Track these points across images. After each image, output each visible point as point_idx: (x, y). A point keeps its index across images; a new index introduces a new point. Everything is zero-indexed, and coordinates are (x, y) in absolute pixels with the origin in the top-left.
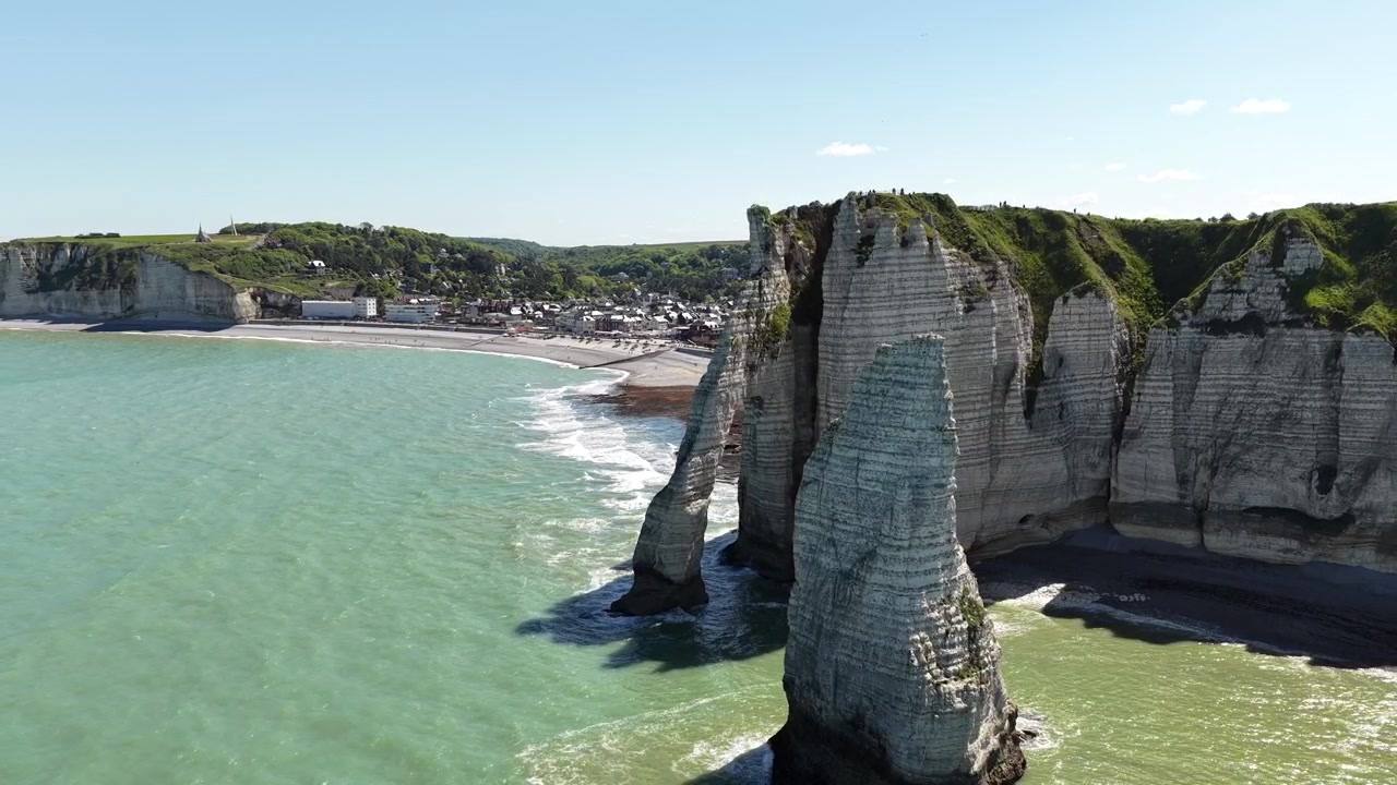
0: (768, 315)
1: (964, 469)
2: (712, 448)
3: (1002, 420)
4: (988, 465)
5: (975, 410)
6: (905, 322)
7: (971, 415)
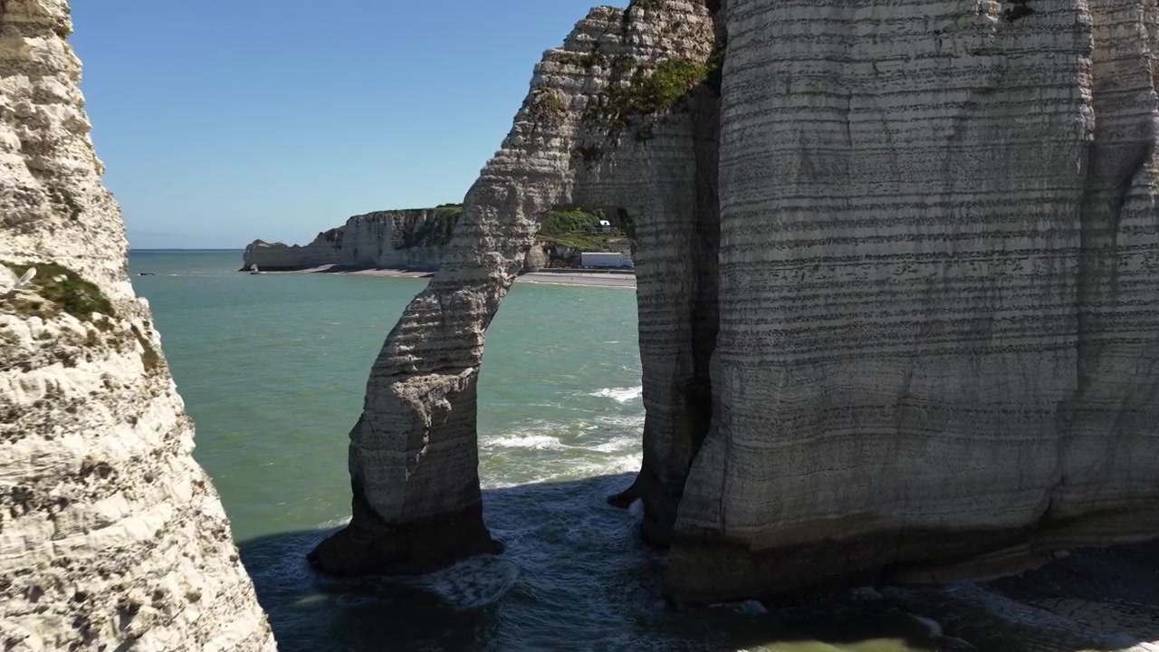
0: (641, 69)
1: (1010, 356)
2: (473, 283)
3: (1109, 262)
4: (1073, 352)
5: (1034, 234)
6: (854, 38)
7: (1025, 243)
